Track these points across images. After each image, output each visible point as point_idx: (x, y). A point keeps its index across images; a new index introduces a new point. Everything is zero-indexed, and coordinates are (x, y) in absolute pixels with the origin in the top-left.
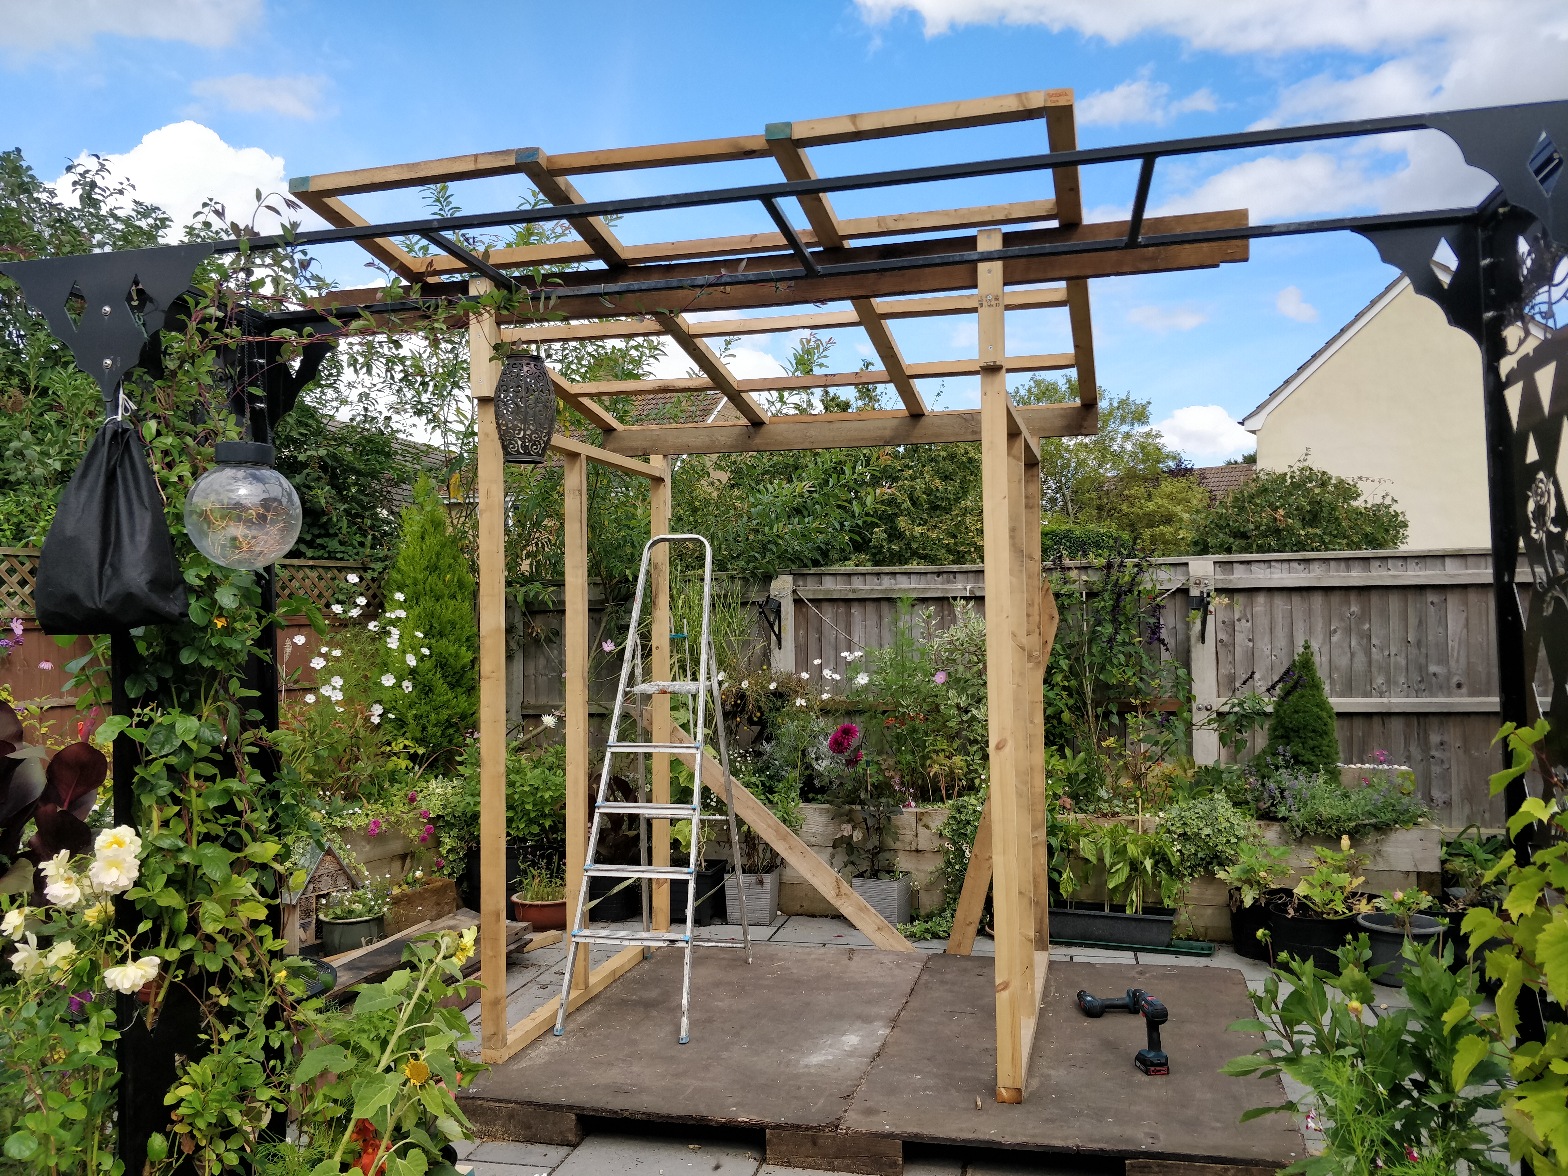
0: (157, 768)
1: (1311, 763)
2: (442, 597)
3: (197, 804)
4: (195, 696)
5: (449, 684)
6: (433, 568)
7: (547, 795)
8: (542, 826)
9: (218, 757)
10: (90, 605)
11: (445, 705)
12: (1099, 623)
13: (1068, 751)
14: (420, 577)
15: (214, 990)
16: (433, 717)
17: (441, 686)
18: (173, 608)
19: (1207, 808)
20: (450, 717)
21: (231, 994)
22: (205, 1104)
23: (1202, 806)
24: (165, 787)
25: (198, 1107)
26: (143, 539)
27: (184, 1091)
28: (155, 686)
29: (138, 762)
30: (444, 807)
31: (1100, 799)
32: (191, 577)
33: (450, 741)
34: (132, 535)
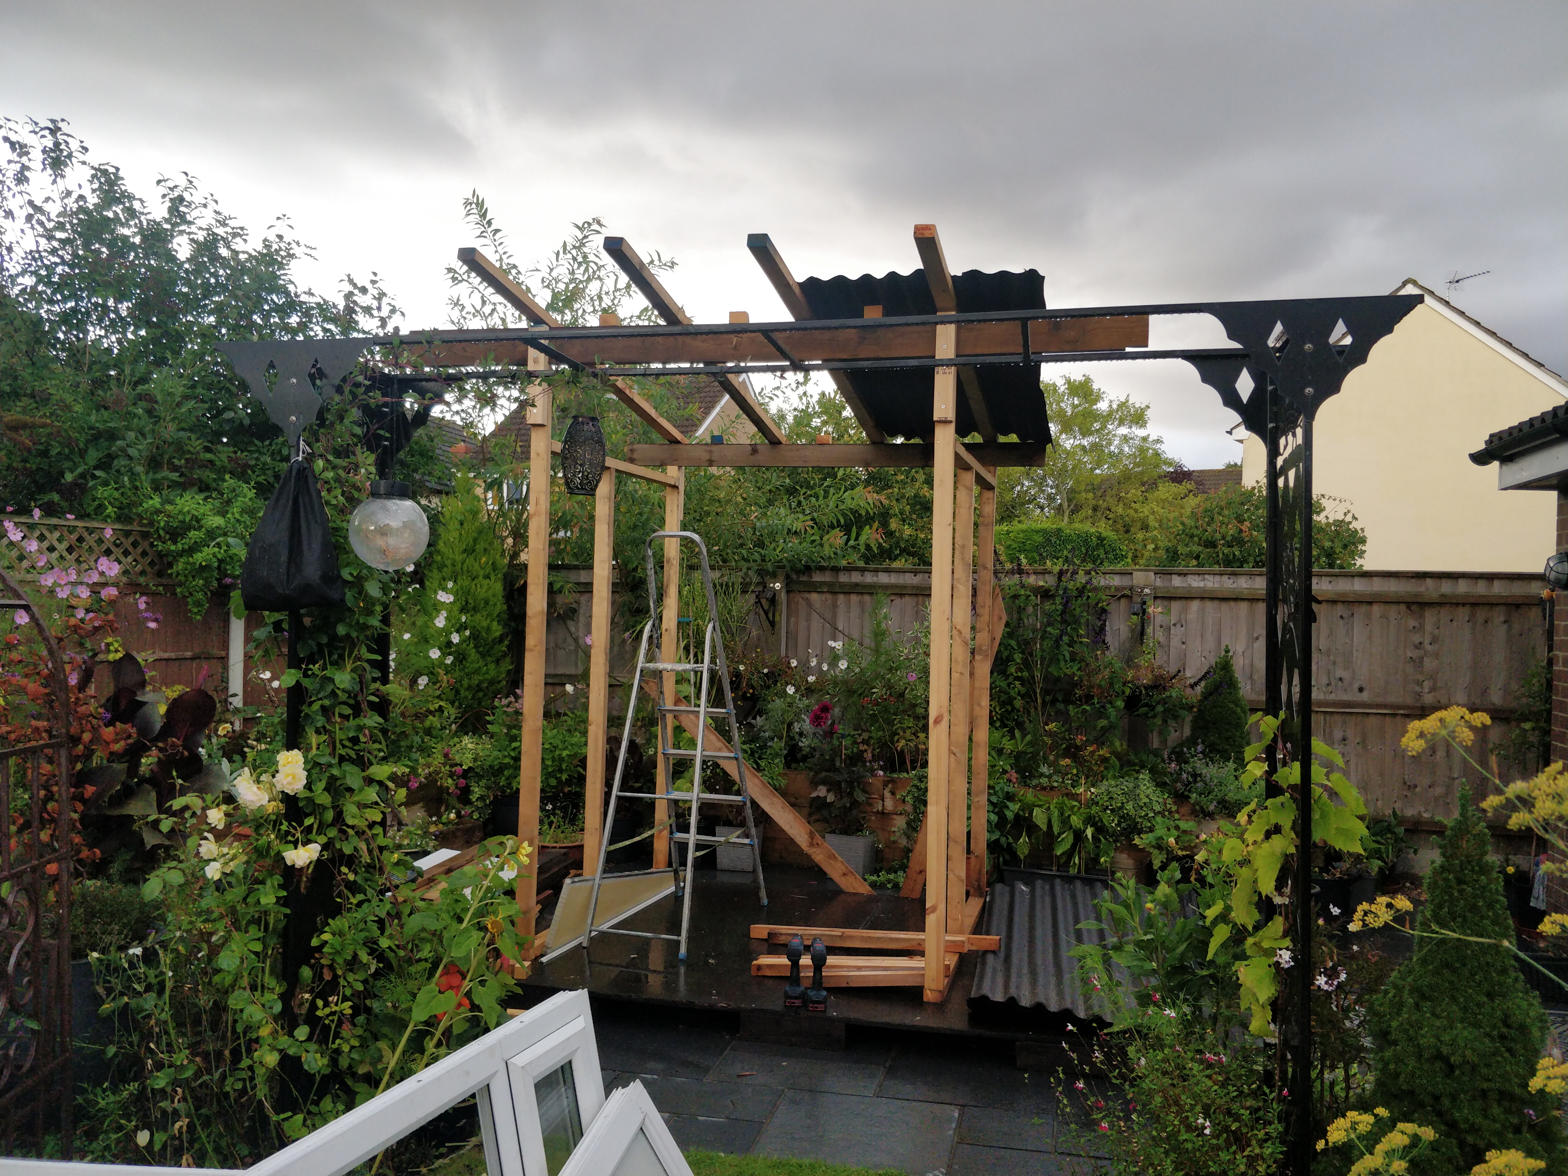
0: (316, 707)
1: (1226, 751)
2: (476, 577)
3: (339, 735)
4: (341, 657)
5: (480, 653)
6: (469, 551)
7: (565, 753)
8: (559, 780)
9: (352, 702)
10: (280, 591)
11: (477, 671)
12: (1049, 624)
13: (1017, 733)
14: (459, 558)
15: (344, 869)
16: (466, 682)
17: (473, 654)
18: (335, 595)
19: (1131, 785)
20: (481, 682)
21: (356, 874)
22: (343, 945)
23: (1127, 784)
24: (321, 721)
25: (339, 948)
26: (317, 545)
27: (326, 937)
28: (315, 648)
29: (303, 703)
30: (475, 760)
31: (1042, 775)
32: (346, 574)
33: (479, 703)
34: (310, 544)
